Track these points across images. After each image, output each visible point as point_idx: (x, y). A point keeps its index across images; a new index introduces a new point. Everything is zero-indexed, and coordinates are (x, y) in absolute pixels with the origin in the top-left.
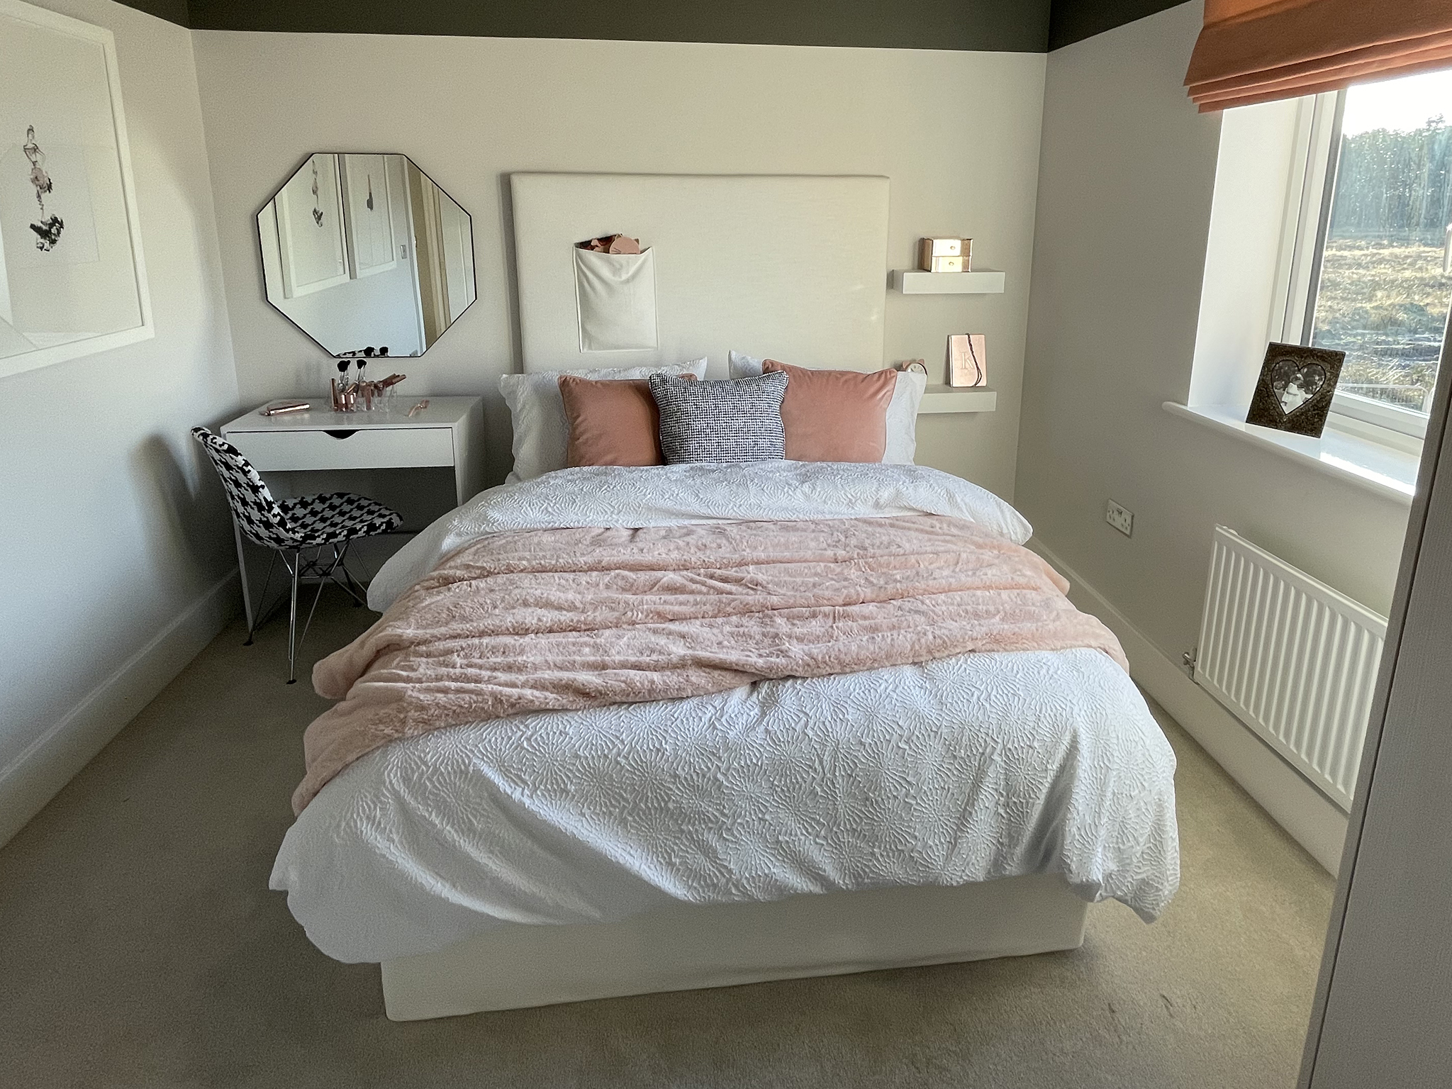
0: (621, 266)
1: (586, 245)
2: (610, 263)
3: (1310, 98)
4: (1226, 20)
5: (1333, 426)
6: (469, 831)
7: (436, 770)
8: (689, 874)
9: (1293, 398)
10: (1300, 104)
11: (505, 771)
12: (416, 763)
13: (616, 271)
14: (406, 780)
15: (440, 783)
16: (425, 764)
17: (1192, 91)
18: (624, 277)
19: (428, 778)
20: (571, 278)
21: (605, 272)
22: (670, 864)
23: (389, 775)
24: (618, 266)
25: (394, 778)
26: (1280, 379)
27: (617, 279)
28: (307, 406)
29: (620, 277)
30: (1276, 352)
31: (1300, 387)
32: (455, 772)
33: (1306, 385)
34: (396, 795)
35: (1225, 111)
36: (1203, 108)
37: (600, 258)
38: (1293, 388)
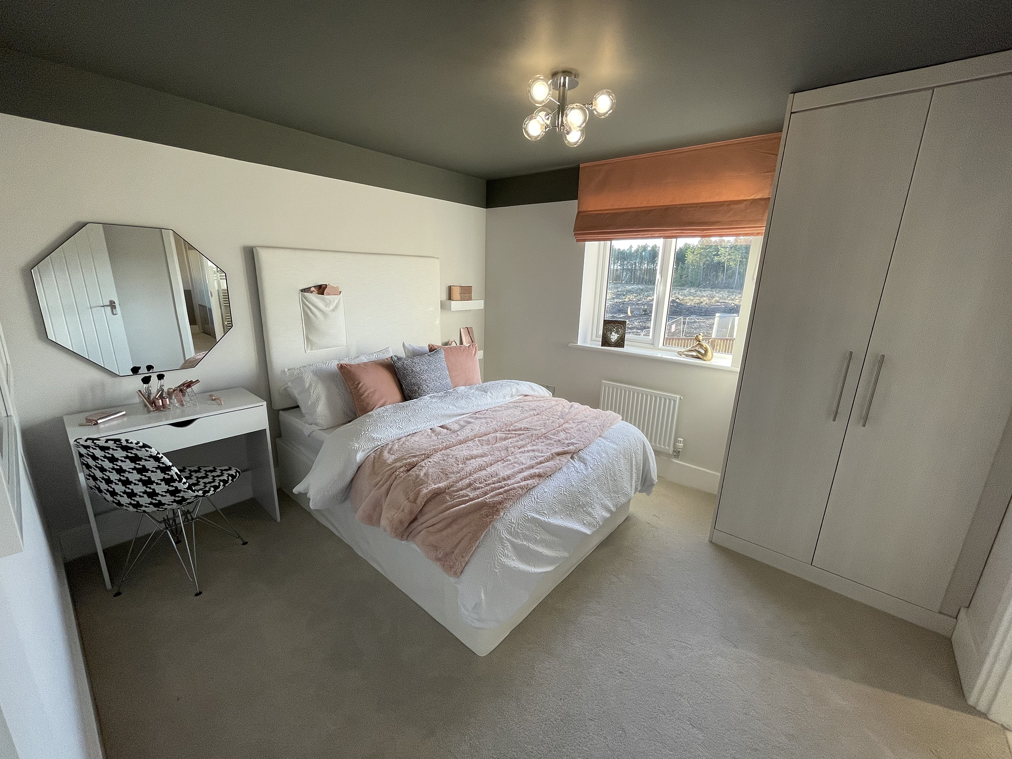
0: (330, 301)
1: (306, 290)
2: (324, 300)
3: (602, 242)
4: (587, 211)
5: (627, 345)
6: (536, 542)
7: (518, 524)
8: (589, 525)
9: (614, 337)
10: (599, 244)
11: (538, 513)
12: (510, 525)
13: (327, 305)
14: (510, 533)
15: (522, 528)
16: (513, 523)
17: (575, 234)
18: (332, 307)
19: (517, 528)
20: (297, 309)
21: (321, 305)
22: (584, 524)
23: (503, 535)
24: (328, 302)
25: (505, 535)
26: (609, 331)
27: (327, 309)
28: (124, 413)
29: (329, 308)
30: (606, 322)
31: (615, 333)
32: (525, 521)
33: (617, 332)
34: (508, 540)
35: (586, 242)
36: (578, 241)
37: (318, 298)
38: (613, 333)
